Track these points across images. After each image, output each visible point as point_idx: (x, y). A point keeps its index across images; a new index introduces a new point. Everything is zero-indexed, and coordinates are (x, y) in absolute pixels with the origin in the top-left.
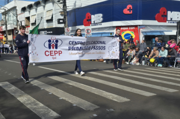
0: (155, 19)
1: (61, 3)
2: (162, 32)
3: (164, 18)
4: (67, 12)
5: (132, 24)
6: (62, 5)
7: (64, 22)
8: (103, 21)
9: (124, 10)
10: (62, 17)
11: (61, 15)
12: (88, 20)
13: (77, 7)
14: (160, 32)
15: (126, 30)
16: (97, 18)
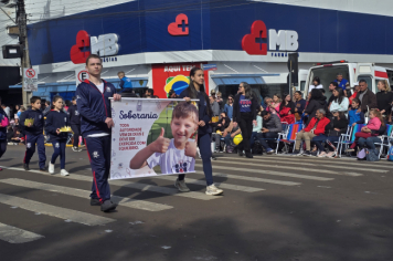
0: (240, 48)
1: (12, 6)
2: (259, 76)
3: (260, 46)
4: (28, 28)
5: (190, 60)
6: (14, 10)
7: (20, 54)
8: (121, 52)
9: (170, 27)
10: (15, 42)
11: (10, 34)
12: (81, 49)
13: (52, 16)
14: (254, 77)
15: (175, 74)
16: (104, 43)
